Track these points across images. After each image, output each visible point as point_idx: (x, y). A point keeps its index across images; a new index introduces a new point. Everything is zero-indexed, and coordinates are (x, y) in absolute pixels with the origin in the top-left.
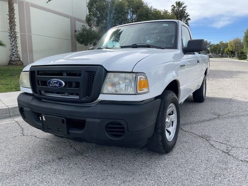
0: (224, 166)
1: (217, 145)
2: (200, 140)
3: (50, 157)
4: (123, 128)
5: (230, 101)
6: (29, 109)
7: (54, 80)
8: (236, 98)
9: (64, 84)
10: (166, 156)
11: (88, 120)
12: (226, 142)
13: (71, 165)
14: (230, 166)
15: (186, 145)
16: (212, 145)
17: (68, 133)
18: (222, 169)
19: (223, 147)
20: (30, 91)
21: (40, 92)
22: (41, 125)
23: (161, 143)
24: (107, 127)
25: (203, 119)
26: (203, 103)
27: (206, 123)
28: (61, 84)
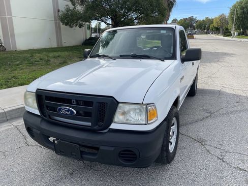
0: (221, 175)
1: (212, 150)
2: (196, 145)
3: (61, 173)
4: (135, 155)
5: (219, 93)
6: (39, 132)
7: (65, 108)
8: (224, 90)
9: (75, 112)
10: (169, 166)
11: (102, 148)
12: (219, 146)
13: (84, 182)
14: (225, 174)
15: (185, 151)
16: (208, 151)
17: (82, 157)
18: (219, 179)
19: (218, 153)
20: (37, 112)
21: (49, 116)
22: (53, 147)
23: (165, 158)
24: (119, 154)
25: (196, 118)
26: (195, 97)
27: (200, 124)
28: (72, 112)
